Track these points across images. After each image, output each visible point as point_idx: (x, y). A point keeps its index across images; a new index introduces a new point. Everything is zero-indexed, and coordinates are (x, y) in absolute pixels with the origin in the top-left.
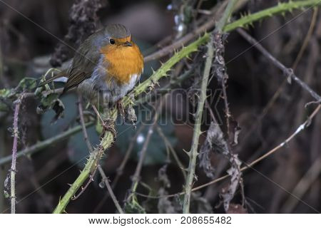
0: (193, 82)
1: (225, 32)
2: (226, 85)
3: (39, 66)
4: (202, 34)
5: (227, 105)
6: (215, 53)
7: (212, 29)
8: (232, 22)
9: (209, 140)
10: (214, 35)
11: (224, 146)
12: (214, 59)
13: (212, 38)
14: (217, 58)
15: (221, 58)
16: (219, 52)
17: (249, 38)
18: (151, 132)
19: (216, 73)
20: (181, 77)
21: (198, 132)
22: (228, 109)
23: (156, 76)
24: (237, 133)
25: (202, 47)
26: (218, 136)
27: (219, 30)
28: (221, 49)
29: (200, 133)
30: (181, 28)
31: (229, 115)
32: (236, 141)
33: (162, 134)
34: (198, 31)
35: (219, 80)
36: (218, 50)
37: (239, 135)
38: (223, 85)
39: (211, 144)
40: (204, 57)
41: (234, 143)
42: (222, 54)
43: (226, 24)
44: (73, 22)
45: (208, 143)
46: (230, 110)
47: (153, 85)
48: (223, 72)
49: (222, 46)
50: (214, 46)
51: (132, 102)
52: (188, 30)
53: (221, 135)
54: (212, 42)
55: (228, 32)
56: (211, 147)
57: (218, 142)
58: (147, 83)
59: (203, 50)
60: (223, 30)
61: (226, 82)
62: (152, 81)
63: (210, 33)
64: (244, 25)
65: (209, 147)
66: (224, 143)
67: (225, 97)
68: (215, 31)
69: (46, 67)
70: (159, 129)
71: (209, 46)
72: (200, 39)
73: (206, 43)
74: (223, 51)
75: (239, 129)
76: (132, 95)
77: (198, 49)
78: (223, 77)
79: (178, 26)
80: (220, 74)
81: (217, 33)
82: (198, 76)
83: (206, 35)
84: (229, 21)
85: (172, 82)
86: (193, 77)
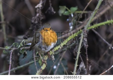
0: (75, 47)
1: (88, 30)
2: (87, 49)
3: (19, 39)
4: (79, 30)
5: (87, 56)
6: (84, 37)
7: (83, 28)
8: (90, 26)
9: (80, 68)
10: (84, 30)
11: (85, 71)
12: (83, 39)
13: (83, 32)
14: (84, 39)
15: (86, 39)
16: (85, 37)
17: (96, 32)
18: (59, 64)
19: (84, 45)
20: (71, 45)
21: (76, 65)
22: (87, 58)
23: (62, 44)
24: (90, 66)
25: (79, 35)
26: (83, 67)
27: (86, 29)
28: (86, 36)
29: (77, 65)
30: (71, 27)
31: (88, 60)
32: (90, 69)
33: (63, 66)
34: (78, 29)
35: (85, 47)
36: (85, 36)
37: (91, 67)
38: (86, 49)
39: (81, 70)
40: (80, 38)
41: (89, 70)
42: (86, 38)
43: (88, 27)
44: (32, 23)
45: (80, 69)
46: (88, 58)
47: (61, 48)
48: (86, 44)
49: (86, 35)
50: (84, 34)
51: (53, 53)
52: (74, 28)
53: (84, 67)
54: (83, 33)
55: (89, 30)
56: (81, 71)
57: (83, 69)
58: (59, 47)
59: (79, 36)
60: (87, 29)
61: (87, 48)
62: (61, 46)
63: (82, 30)
64: (95, 28)
65: (80, 71)
66: (85, 70)
67: (86, 53)
68: (84, 29)
69: (22, 39)
70: (62, 64)
71: (82, 34)
72: (78, 32)
73: (81, 33)
74: (87, 36)
75: (91, 65)
76: (53, 51)
77: (78, 35)
78: (86, 46)
79: (70, 27)
80: (85, 45)
81: (85, 30)
82: (77, 45)
83: (81, 30)
84: (89, 25)
85: (68, 47)
86: (75, 45)
